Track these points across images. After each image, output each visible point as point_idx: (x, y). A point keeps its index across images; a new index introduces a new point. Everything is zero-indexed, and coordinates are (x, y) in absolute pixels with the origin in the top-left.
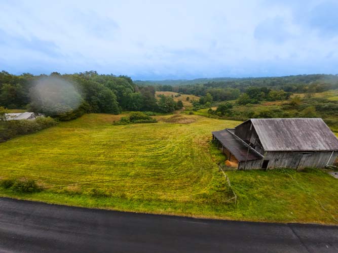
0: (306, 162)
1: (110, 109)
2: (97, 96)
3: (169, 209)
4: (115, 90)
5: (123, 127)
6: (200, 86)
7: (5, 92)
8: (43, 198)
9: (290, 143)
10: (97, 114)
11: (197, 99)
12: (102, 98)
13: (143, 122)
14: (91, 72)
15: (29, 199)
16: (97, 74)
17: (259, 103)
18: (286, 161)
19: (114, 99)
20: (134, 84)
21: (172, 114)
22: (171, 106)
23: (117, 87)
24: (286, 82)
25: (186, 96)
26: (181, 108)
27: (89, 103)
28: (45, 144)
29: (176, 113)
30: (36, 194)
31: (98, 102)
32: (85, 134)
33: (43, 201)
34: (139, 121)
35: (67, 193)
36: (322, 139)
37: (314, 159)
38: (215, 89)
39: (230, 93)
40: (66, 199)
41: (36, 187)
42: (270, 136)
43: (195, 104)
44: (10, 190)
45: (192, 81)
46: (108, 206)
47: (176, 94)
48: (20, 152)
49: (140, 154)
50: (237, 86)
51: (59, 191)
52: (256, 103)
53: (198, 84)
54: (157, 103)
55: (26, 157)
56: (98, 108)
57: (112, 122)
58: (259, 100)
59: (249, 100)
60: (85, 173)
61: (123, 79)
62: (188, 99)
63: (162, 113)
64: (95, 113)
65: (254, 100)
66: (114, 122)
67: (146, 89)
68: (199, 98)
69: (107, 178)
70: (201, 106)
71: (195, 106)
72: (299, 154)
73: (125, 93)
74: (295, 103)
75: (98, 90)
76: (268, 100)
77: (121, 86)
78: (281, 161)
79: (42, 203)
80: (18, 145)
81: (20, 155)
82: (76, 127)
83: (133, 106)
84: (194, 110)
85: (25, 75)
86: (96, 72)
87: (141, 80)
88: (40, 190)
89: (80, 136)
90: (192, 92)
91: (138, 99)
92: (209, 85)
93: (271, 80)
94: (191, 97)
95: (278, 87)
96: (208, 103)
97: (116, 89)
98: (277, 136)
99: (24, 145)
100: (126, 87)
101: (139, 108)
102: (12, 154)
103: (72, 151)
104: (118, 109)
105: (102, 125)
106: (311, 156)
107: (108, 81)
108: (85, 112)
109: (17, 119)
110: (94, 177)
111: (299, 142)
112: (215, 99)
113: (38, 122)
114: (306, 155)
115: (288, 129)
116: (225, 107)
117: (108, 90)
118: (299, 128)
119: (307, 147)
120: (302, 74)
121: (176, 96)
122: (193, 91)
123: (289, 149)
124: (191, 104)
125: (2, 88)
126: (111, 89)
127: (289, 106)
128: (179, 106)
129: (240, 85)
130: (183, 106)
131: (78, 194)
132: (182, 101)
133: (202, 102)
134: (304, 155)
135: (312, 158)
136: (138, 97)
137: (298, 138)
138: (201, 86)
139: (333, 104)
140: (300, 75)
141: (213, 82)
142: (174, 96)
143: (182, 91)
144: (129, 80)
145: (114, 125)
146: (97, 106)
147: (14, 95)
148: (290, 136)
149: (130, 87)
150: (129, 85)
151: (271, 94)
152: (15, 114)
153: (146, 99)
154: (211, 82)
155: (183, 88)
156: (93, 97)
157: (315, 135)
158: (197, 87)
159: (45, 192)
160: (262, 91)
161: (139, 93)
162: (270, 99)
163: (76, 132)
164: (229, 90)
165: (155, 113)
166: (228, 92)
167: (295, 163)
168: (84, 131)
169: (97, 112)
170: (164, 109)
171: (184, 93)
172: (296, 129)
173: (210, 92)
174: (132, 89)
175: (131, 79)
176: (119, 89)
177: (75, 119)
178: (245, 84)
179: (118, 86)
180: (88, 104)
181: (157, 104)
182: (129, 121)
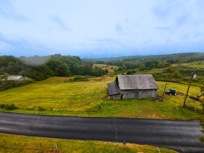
0: (142, 95)
1: (65, 74)
2: (58, 67)
3: (70, 114)
4: (69, 64)
5: (69, 83)
7: (9, 66)
8: (17, 111)
9: (133, 86)
11: (117, 68)
12: (60, 68)
13: (81, 81)
14: (58, 54)
15: (11, 112)
17: (151, 70)
18: (133, 95)
19: (68, 69)
20: (82, 61)
21: (101, 77)
22: (101, 72)
24: (171, 57)
26: (107, 73)
28: (25, 91)
29: (104, 76)
30: (14, 110)
31: (59, 71)
33: (17, 112)
34: (79, 80)
35: (28, 109)
36: (149, 84)
37: (146, 94)
38: (129, 62)
40: (27, 111)
41: (15, 106)
42: (125, 83)
43: (116, 71)
44: (3, 109)
45: (117, 58)
46: (44, 114)
47: (106, 65)
48: (12, 94)
49: (69, 94)
50: (142, 60)
51: (24, 109)
52: (149, 69)
55: (14, 96)
57: (64, 81)
58: (152, 68)
59: (145, 68)
60: (39, 102)
61: (75, 58)
62: (112, 68)
63: (95, 76)
65: (148, 68)
66: (65, 81)
67: (87, 63)
68: (119, 67)
69: (48, 104)
70: (119, 72)
72: (137, 91)
73: (75, 66)
74: (170, 69)
75: (59, 64)
76: (157, 68)
77: (73, 62)
78: (130, 95)
79: (16, 113)
80: (12, 92)
82: (44, 83)
83: (79, 72)
84: (114, 74)
85: (22, 57)
86: (60, 54)
88: (16, 108)
89: (44, 88)
90: (115, 64)
91: (82, 69)
92: (126, 60)
94: (114, 67)
95: (166, 60)
96: (123, 70)
97: (70, 63)
98: (128, 83)
100: (76, 62)
101: (83, 74)
102: (7, 95)
103: (37, 94)
104: (70, 74)
105: (58, 83)
106: (144, 92)
107: (66, 59)
108: (50, 76)
109: (14, 79)
110: (43, 104)
111: (137, 85)
112: (128, 68)
113: (24, 81)
115: (134, 80)
117: (65, 64)
118: (139, 79)
119: (140, 87)
120: (182, 53)
121: (105, 67)
123: (132, 89)
124: (113, 71)
125: (9, 64)
126: (67, 64)
127: (166, 71)
128: (106, 72)
130: (108, 72)
131: (33, 109)
132: (108, 70)
133: (120, 70)
134: (140, 92)
136: (82, 67)
137: (138, 84)
138: (121, 61)
141: (128, 58)
142: (104, 67)
143: (110, 64)
144: (78, 58)
146: (58, 73)
147: (14, 67)
148: (134, 83)
149: (78, 62)
150: (78, 61)
151: (159, 64)
152: (12, 77)
153: (87, 68)
154: (127, 58)
156: (56, 68)
157: (146, 82)
158: (119, 61)
159: (19, 109)
160: (154, 63)
161: (83, 65)
162: (158, 67)
163: (43, 86)
164: (137, 62)
165: (91, 76)
166: (136, 64)
167: (137, 96)
168: (47, 85)
169: (58, 76)
170: (97, 74)
171: (111, 65)
172: (138, 80)
173: (125, 64)
175: (80, 57)
176: (72, 63)
177: (44, 79)
178: (147, 59)
179: (71, 62)
180: (53, 72)
181: (93, 72)
182: (73, 80)
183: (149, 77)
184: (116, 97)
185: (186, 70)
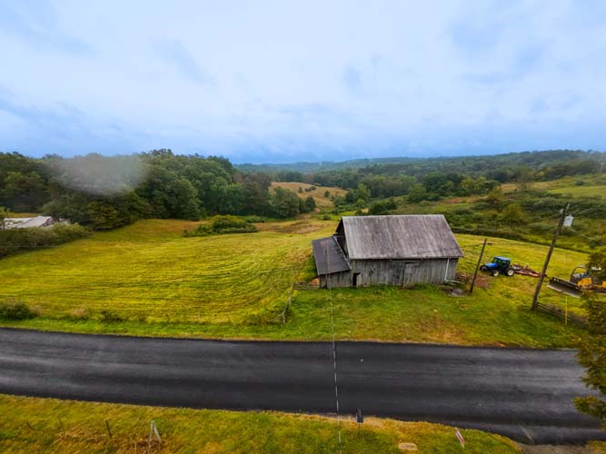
0: (413, 275)
1: (185, 211)
2: (163, 190)
3: (198, 333)
4: (198, 181)
5: (198, 239)
6: (353, 172)
7: (10, 186)
8: (33, 325)
9: (388, 248)
10: (159, 221)
11: (343, 194)
12: (171, 193)
13: (234, 232)
14: (162, 151)
15: (15, 327)
16: (172, 154)
17: (440, 200)
18: (386, 275)
19: (194, 196)
20: (235, 170)
21: (295, 219)
22: (294, 207)
23: (201, 176)
25: (324, 189)
26: (312, 210)
27: (149, 202)
28: (62, 263)
29: (302, 218)
30: (27, 321)
31: (165, 201)
32: (130, 250)
33: (35, 328)
34: (228, 230)
35: (68, 318)
36: (435, 243)
37: (425, 271)
38: (377, 177)
39: (401, 183)
40: (66, 325)
41: (27, 310)
43: (337, 203)
46: (119, 331)
47: (309, 186)
48: (19, 273)
49: (197, 272)
50: (416, 172)
51: (58, 316)
52: (436, 199)
53: (348, 169)
54: (270, 202)
55: (26, 279)
56: (165, 210)
57: (182, 233)
58: (443, 195)
59: (425, 194)
60: (104, 297)
61: (213, 162)
62: (327, 194)
63: (277, 218)
64: (158, 218)
65: (432, 195)
66: (185, 231)
67: (253, 178)
68: (346, 192)
69: (133, 302)
70: (348, 206)
71: (337, 206)
72: (400, 264)
73: (215, 186)
74: (495, 199)
75: (166, 181)
76: (459, 195)
77: (210, 174)
78: (378, 275)
80: (18, 264)
81: (19, 277)
82: (120, 240)
83: (228, 206)
84: (333, 212)
85: (49, 157)
86: (169, 150)
87: (253, 164)
88: (32, 316)
89: (120, 252)
90: (337, 184)
91: (237, 195)
92: (368, 170)
93: (476, 161)
94: (333, 191)
95: (485, 172)
96: (359, 200)
97: (200, 179)
98: (373, 240)
99: (28, 264)
100: (217, 175)
102: (5, 276)
103: (100, 271)
104: (199, 211)
105: (165, 237)
106: (419, 267)
107: (187, 167)
108: (140, 217)
109: (24, 226)
110: (115, 302)
111: (400, 246)
112: (375, 194)
113: (56, 231)
114: (411, 265)
115: (392, 230)
116: (381, 207)
117: (185, 181)
118: (407, 228)
119: (409, 253)
121: (307, 190)
122: (340, 180)
123: (385, 256)
124: (331, 203)
125: (7, 179)
126: (190, 180)
127: (484, 203)
128: (308, 206)
129: (422, 171)
130: (315, 207)
131: (84, 319)
132: (315, 198)
133: (349, 200)
134: (407, 265)
135: (422, 269)
136: (235, 192)
137: (402, 241)
138: (355, 171)
139: (553, 199)
140: (528, 152)
141: (375, 165)
142: (303, 189)
143: (320, 181)
144: (225, 163)
145: (186, 236)
146: (162, 207)
148: (390, 239)
149: (224, 176)
150: (224, 172)
151: (464, 185)
152: (20, 219)
153: (250, 195)
154: (372, 165)
155: (322, 176)
156: (156, 192)
157: (427, 238)
158: (347, 174)
159: (41, 319)
160: (449, 179)
161: (239, 185)
162: (463, 192)
163: (118, 246)
164: (400, 178)
166: (398, 182)
167: (398, 277)
168: (130, 245)
169: (163, 218)
170: (281, 211)
171: (323, 185)
172: (403, 230)
173: (365, 184)
174: (228, 179)
175: (230, 161)
176: (205, 178)
177: (120, 227)
178: (429, 168)
179: (203, 174)
180: (148, 204)
181: (268, 205)
182: (211, 231)
183: (436, 222)
184: (338, 280)
185: (541, 201)
